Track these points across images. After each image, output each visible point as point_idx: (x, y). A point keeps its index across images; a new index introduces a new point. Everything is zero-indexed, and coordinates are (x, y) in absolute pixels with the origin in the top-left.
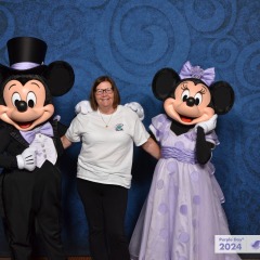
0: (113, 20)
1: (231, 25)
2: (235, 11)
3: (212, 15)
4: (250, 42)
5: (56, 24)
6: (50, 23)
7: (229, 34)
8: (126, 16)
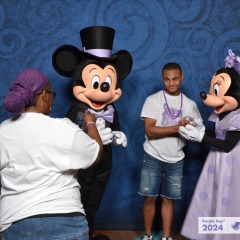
0: (97, 11)
1: (206, 16)
2: (210, 2)
3: (189, 6)
4: (223, 31)
5: (44, 14)
6: (38, 13)
7: (204, 24)
8: (109, 7)
